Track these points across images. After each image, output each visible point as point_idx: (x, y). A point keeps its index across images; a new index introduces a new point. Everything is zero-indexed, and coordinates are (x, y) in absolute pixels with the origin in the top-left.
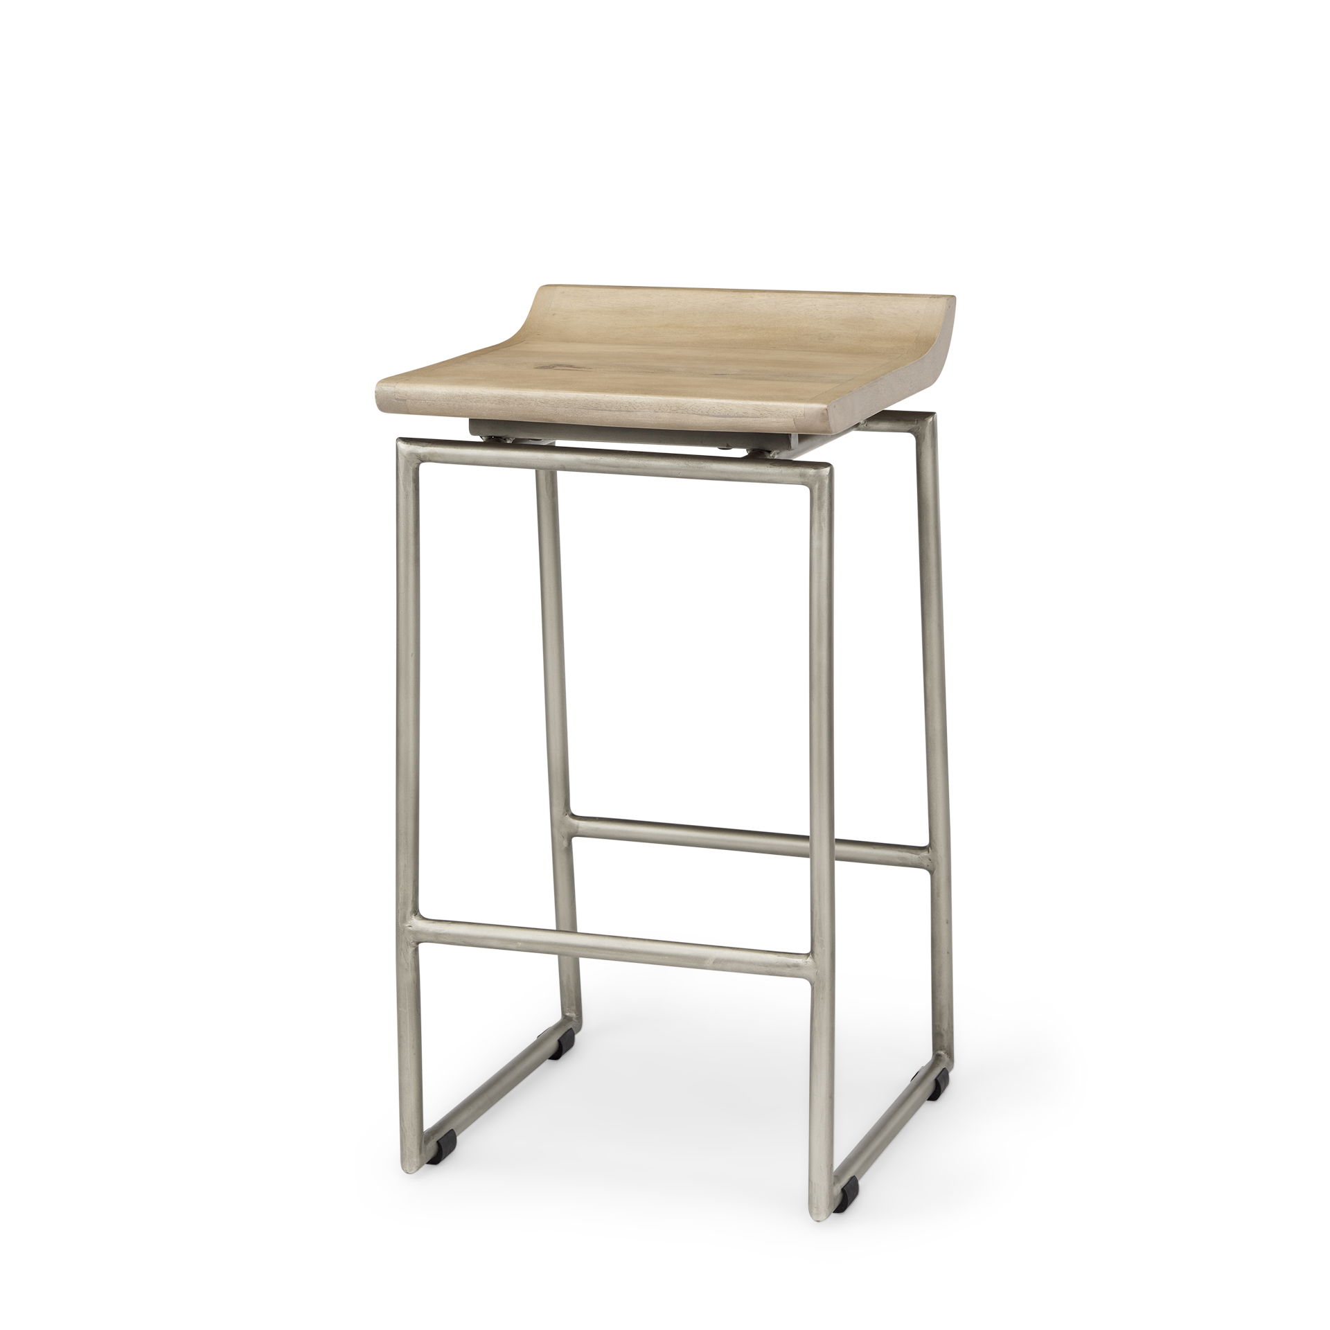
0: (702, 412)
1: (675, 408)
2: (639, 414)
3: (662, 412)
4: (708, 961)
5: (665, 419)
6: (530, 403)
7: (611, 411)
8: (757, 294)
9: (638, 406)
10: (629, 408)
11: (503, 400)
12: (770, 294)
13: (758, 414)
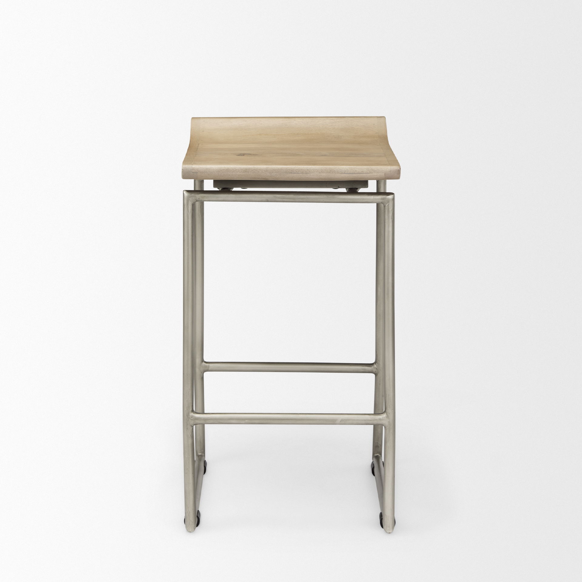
0: (342, 172)
1: (329, 171)
2: (312, 174)
3: (323, 173)
4: (338, 421)
5: (324, 176)
6: (259, 172)
7: (298, 173)
8: (297, 119)
9: (311, 171)
10: (307, 172)
11: (246, 170)
12: (303, 118)
13: (369, 172)
